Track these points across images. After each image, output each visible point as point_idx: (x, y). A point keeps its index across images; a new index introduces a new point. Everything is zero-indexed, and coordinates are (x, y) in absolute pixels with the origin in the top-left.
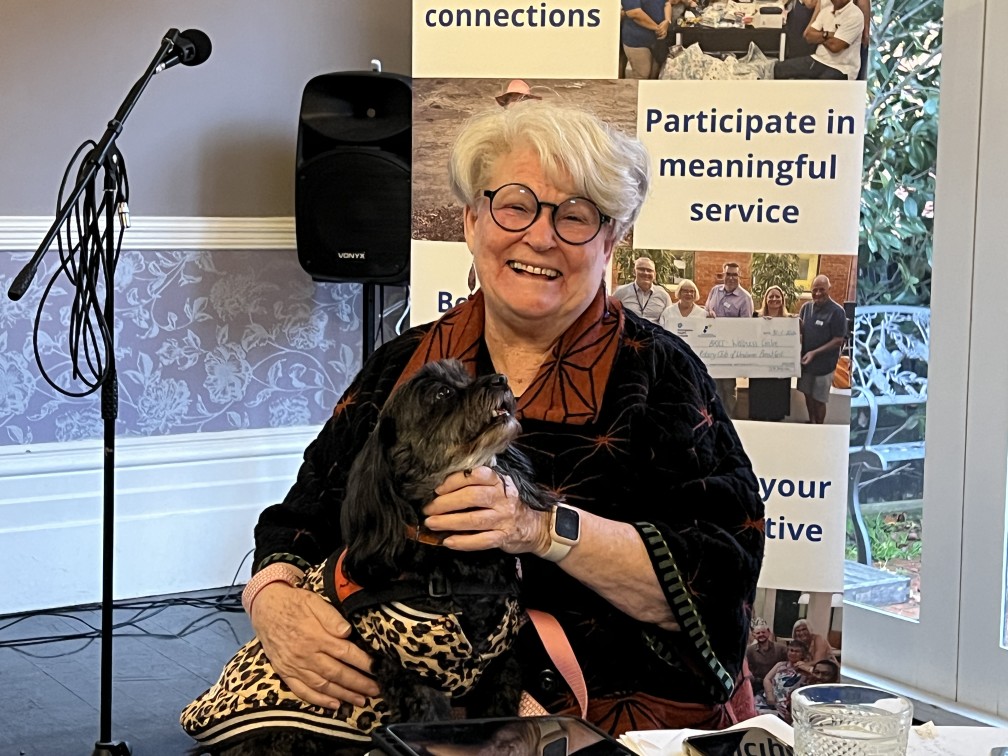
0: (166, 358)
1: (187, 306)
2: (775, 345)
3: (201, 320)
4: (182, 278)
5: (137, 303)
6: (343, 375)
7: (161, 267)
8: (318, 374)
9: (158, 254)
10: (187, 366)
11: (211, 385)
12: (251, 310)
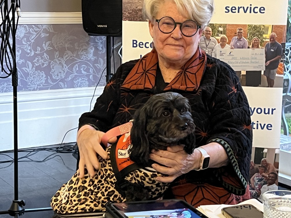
0: (37, 63)
1: (44, 45)
2: (256, 59)
3: (49, 50)
4: (42, 34)
5: (26, 43)
6: (100, 69)
7: (34, 31)
8: (91, 69)
9: (33, 26)
10: (44, 66)
11: (53, 73)
12: (66, 46)
